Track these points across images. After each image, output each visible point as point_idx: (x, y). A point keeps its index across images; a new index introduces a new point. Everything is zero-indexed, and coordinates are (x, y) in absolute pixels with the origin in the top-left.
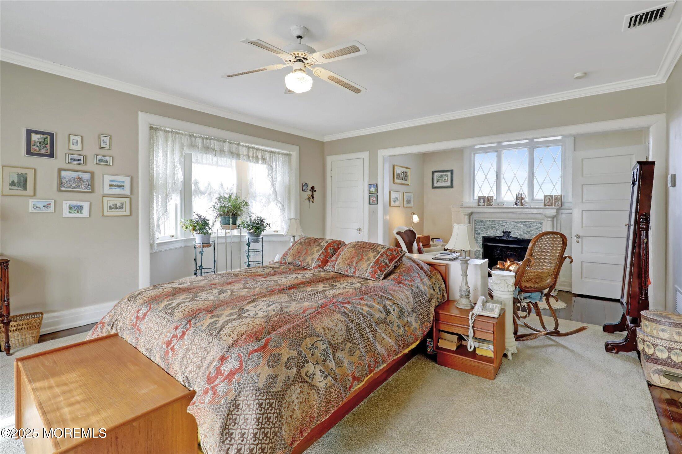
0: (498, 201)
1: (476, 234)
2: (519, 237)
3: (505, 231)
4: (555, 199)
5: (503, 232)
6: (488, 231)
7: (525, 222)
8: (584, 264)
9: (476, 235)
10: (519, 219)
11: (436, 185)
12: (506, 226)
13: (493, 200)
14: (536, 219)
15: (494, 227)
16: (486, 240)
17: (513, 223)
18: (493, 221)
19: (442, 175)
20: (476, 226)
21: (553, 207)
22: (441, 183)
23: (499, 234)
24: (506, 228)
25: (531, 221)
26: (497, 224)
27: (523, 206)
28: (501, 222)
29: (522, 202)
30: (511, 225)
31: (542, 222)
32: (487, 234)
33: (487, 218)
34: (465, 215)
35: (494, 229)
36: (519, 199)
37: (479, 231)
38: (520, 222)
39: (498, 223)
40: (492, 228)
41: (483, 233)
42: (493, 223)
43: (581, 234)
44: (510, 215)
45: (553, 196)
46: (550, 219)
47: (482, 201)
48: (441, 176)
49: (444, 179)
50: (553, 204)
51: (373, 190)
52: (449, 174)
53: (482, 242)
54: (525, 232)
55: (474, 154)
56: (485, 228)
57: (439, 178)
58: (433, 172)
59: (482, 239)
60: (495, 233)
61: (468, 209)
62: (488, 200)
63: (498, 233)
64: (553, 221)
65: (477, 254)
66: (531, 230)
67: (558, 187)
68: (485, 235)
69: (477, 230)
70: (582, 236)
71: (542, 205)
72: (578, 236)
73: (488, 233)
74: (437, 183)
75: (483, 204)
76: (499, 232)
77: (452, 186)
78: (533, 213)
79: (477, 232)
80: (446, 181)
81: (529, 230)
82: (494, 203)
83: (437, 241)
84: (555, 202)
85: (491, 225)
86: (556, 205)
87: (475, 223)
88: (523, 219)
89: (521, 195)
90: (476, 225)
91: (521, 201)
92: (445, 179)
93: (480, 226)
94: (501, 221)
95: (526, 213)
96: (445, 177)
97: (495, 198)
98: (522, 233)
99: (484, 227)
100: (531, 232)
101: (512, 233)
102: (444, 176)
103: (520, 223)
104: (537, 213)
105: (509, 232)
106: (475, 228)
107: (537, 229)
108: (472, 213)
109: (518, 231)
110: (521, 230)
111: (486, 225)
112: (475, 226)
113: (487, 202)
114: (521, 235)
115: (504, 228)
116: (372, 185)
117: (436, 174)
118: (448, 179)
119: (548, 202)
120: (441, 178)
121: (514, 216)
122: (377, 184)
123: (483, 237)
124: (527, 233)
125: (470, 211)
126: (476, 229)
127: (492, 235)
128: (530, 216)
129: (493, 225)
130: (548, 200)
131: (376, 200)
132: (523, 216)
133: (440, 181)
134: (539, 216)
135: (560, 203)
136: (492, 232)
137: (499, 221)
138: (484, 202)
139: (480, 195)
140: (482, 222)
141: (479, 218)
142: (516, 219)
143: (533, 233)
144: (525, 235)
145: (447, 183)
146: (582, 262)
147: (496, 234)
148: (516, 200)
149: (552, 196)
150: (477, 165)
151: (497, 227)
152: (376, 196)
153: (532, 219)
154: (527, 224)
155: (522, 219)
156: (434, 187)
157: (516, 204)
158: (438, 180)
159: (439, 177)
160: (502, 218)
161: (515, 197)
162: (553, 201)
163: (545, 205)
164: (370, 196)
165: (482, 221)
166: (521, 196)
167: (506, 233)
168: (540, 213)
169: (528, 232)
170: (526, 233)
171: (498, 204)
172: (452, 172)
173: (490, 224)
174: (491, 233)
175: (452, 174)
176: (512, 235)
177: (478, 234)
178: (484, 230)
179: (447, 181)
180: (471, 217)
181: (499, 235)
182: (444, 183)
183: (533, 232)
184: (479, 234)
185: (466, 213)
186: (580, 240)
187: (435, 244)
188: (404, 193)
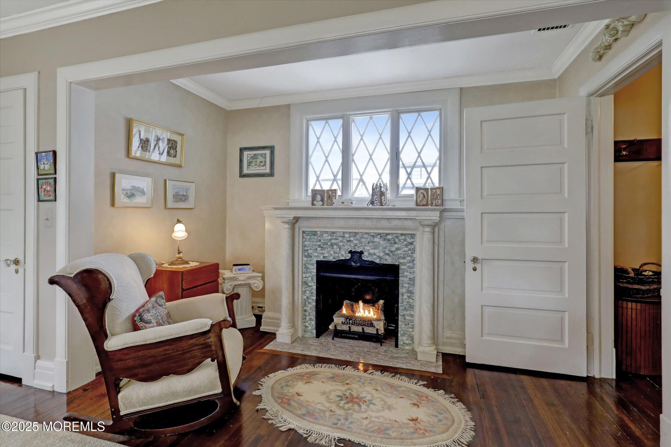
0: (345, 198)
1: (306, 256)
2: (377, 261)
3: (353, 250)
4: (431, 195)
5: (350, 252)
6: (326, 251)
7: (387, 234)
8: (486, 310)
9: (305, 259)
10: (377, 229)
11: (245, 171)
12: (355, 242)
13: (336, 196)
14: (405, 229)
15: (336, 244)
16: (322, 266)
17: (366, 236)
18: (333, 233)
19: (255, 155)
20: (306, 243)
21: (430, 207)
22: (253, 169)
23: (344, 255)
24: (356, 245)
25: (397, 232)
26: (340, 239)
27: (382, 205)
28: (347, 235)
29: (381, 200)
30: (363, 240)
31: (414, 235)
32: (324, 257)
33: (324, 228)
34: (284, 222)
35: (335, 247)
36: (376, 195)
37: (310, 251)
38: (379, 234)
39: (341, 237)
40: (332, 245)
41: (316, 254)
42: (334, 237)
43: (480, 257)
44: (362, 223)
45: (428, 189)
46: (428, 229)
47: (319, 198)
48: (255, 157)
49: (258, 161)
50: (429, 202)
51: (46, 166)
52: (268, 152)
53: (315, 271)
54: (387, 252)
55: (308, 121)
56: (320, 246)
57: (251, 160)
58: (242, 150)
59: (315, 265)
60: (337, 255)
61: (288, 212)
62: (329, 197)
63: (342, 255)
64: (433, 233)
65: (308, 292)
66: (398, 249)
67: (435, 176)
68: (321, 258)
69: (307, 250)
70: (482, 259)
71: (412, 205)
72: (475, 260)
73: (326, 255)
74: (248, 168)
75: (321, 203)
76: (343, 253)
77: (271, 174)
78: (400, 219)
79: (306, 254)
80: (262, 164)
81: (393, 249)
82: (337, 202)
83: (239, 270)
84: (432, 199)
85: (330, 240)
86: (434, 204)
87: (303, 237)
88: (384, 229)
89: (381, 187)
90: (306, 241)
91: (381, 197)
92: (261, 162)
93: (312, 243)
94: (347, 233)
95: (388, 219)
96: (261, 159)
97: (339, 193)
98: (382, 254)
99: (319, 243)
100: (396, 252)
101: (366, 254)
102: (259, 157)
103: (379, 236)
104: (406, 219)
105: (361, 253)
106: (304, 246)
107: (406, 246)
108: (297, 219)
109: (376, 251)
110: (381, 248)
111: (322, 241)
112: (303, 242)
113: (328, 200)
114: (380, 258)
115: (352, 245)
116: (44, 154)
117: (246, 153)
118: (265, 162)
119: (422, 200)
120: (254, 160)
121: (368, 223)
122: (55, 153)
123: (318, 262)
124: (391, 254)
125: (292, 214)
126: (306, 248)
127: (331, 259)
128: (395, 223)
129: (333, 241)
130: (421, 196)
131: (53, 189)
132: (384, 223)
133: (253, 164)
134: (409, 223)
135: (440, 201)
136: (332, 252)
137: (344, 233)
138: (322, 200)
139: (318, 187)
140: (315, 235)
141: (309, 227)
142: (371, 229)
143: (401, 254)
144: (387, 257)
145: (264, 168)
146: (482, 306)
147: (338, 257)
148: (373, 196)
149: (426, 190)
150: (312, 140)
151: (341, 244)
152: (52, 181)
153: (398, 229)
154: (389, 237)
155: (381, 229)
156: (242, 175)
157: (372, 203)
158: (250, 163)
159: (252, 157)
160: (348, 228)
161: (371, 191)
162: (429, 199)
163: (417, 204)
164: (41, 182)
165: (315, 233)
166: (381, 189)
167: (356, 255)
168: (411, 219)
169: (391, 252)
170: (388, 255)
171: (343, 203)
172: (272, 149)
173: (329, 238)
174: (331, 255)
175: (272, 153)
176: (366, 257)
177: (309, 256)
178: (319, 249)
179: (264, 165)
180: (297, 226)
181: (343, 258)
182: (258, 168)
183: (399, 252)
184: (311, 257)
185: (285, 220)
186: (478, 266)
187: (235, 277)
188: (165, 181)
